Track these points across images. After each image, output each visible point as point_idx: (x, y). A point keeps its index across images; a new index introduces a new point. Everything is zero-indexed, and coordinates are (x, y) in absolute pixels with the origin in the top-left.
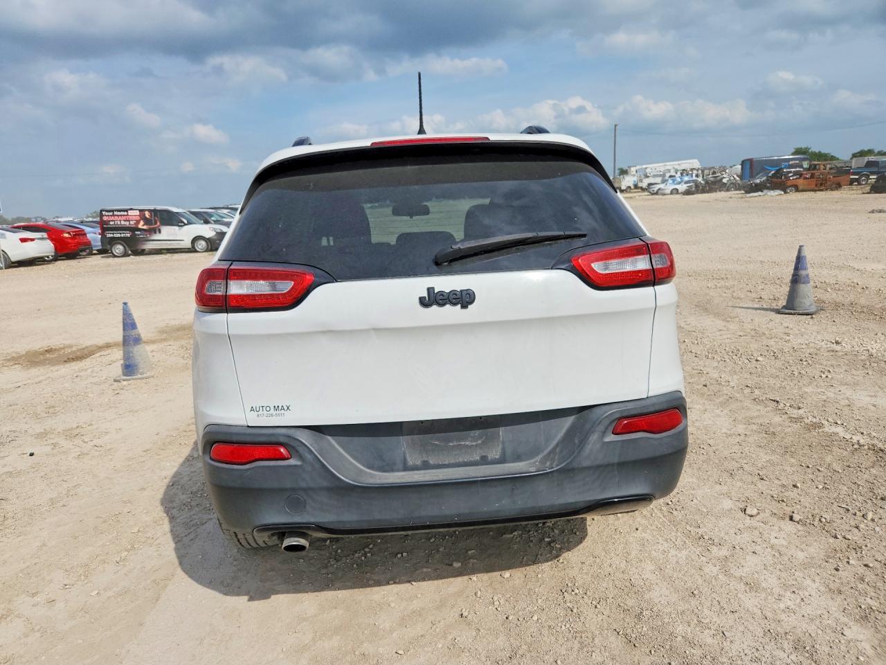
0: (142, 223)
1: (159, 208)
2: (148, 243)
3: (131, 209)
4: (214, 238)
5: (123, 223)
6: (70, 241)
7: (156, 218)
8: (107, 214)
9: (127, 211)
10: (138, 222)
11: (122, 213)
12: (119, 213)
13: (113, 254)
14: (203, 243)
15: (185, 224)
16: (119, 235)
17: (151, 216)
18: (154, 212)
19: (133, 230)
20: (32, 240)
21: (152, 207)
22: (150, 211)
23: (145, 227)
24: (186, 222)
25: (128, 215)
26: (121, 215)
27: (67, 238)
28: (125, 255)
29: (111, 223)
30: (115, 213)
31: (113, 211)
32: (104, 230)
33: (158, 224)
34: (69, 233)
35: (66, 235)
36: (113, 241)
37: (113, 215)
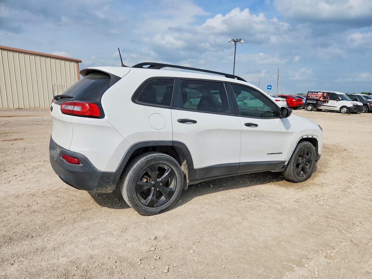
0: (322, 98)
1: (331, 92)
2: (321, 106)
3: (320, 92)
4: (352, 107)
5: (315, 97)
6: (295, 103)
7: (328, 96)
8: (310, 93)
9: (317, 92)
10: (320, 97)
11: (316, 93)
12: (314, 93)
13: (307, 110)
14: (345, 109)
15: (340, 100)
16: (311, 102)
17: (326, 95)
18: (328, 94)
19: (317, 100)
20: (279, 101)
21: (328, 92)
22: (327, 93)
23: (322, 100)
24: (341, 99)
25: (317, 94)
26: (315, 94)
27: (294, 101)
28: (311, 110)
29: (310, 97)
30: (313, 93)
31: (312, 92)
32: (307, 99)
33: (328, 99)
34: (295, 100)
35: (294, 100)
36: (308, 104)
37: (312, 94)
